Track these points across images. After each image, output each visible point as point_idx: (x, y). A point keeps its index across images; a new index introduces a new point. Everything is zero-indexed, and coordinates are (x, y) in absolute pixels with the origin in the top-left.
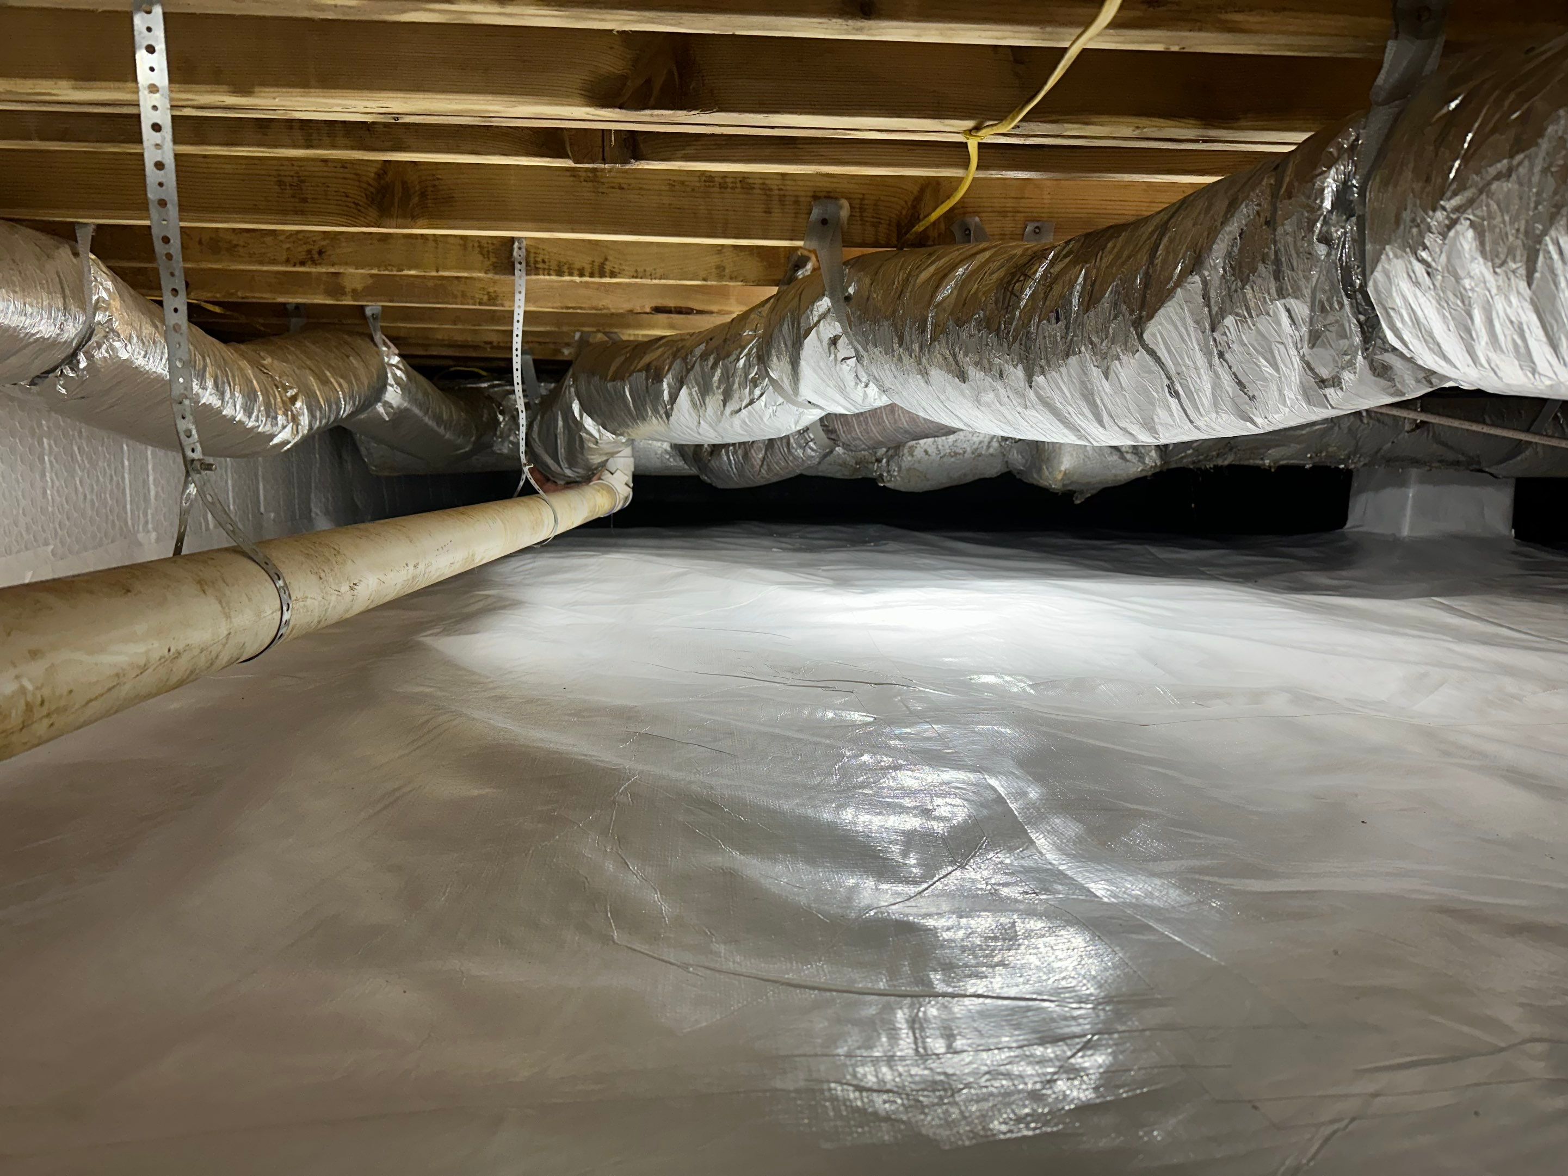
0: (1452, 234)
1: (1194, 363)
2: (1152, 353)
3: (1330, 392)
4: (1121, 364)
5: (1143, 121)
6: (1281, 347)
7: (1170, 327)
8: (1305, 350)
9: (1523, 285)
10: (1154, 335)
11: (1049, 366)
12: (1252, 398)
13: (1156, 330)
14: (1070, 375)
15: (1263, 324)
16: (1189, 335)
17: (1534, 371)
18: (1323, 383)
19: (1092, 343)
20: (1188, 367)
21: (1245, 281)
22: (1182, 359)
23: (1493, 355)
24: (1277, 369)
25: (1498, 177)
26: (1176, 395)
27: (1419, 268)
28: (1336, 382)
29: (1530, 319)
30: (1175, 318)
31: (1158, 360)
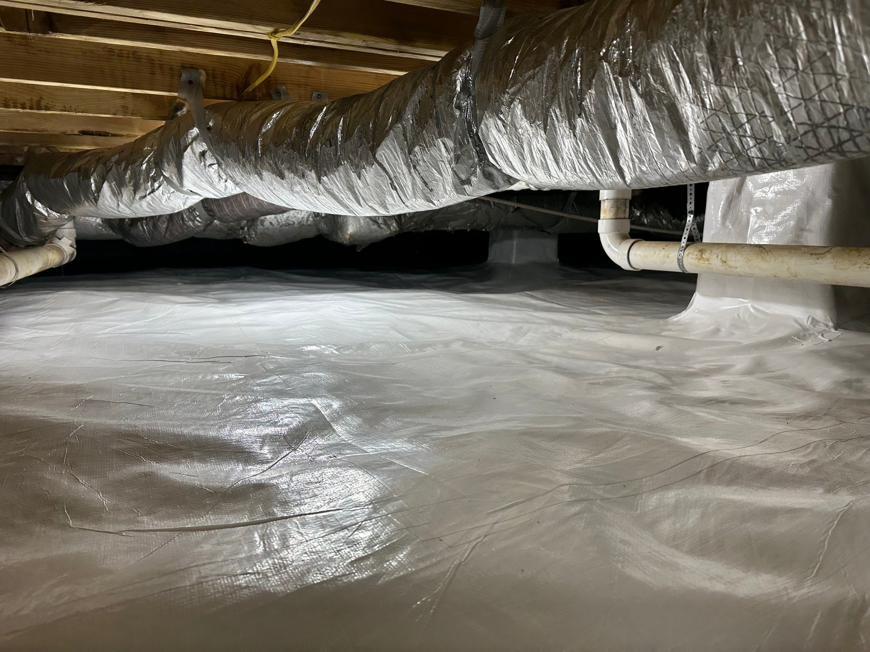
0: (512, 106)
1: (402, 171)
2: (381, 165)
3: (466, 187)
4: (366, 171)
5: (367, 38)
6: (442, 163)
7: (389, 152)
8: (453, 165)
9: (542, 132)
10: (381, 155)
11: (329, 171)
12: (431, 190)
13: (382, 153)
14: (340, 177)
15: (433, 151)
16: (398, 156)
17: (550, 175)
18: (463, 182)
19: (350, 159)
20: (399, 173)
21: (423, 128)
22: (396, 169)
23: (533, 168)
24: (441, 175)
25: (529, 79)
26: (395, 189)
27: (499, 122)
28: (468, 182)
29: (546, 149)
30: (390, 146)
31: (384, 169)
